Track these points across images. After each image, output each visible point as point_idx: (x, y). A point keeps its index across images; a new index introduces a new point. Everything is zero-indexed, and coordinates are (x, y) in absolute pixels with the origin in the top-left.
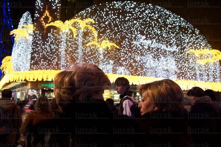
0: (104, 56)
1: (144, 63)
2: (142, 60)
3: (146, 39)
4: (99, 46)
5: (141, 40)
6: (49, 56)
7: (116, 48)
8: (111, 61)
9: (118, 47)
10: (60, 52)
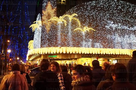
0: (86, 37)
1: (113, 40)
2: (112, 38)
3: (114, 23)
4: (82, 30)
5: (111, 25)
6: (51, 39)
7: (94, 31)
8: (90, 39)
9: (94, 30)
10: (58, 36)
